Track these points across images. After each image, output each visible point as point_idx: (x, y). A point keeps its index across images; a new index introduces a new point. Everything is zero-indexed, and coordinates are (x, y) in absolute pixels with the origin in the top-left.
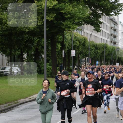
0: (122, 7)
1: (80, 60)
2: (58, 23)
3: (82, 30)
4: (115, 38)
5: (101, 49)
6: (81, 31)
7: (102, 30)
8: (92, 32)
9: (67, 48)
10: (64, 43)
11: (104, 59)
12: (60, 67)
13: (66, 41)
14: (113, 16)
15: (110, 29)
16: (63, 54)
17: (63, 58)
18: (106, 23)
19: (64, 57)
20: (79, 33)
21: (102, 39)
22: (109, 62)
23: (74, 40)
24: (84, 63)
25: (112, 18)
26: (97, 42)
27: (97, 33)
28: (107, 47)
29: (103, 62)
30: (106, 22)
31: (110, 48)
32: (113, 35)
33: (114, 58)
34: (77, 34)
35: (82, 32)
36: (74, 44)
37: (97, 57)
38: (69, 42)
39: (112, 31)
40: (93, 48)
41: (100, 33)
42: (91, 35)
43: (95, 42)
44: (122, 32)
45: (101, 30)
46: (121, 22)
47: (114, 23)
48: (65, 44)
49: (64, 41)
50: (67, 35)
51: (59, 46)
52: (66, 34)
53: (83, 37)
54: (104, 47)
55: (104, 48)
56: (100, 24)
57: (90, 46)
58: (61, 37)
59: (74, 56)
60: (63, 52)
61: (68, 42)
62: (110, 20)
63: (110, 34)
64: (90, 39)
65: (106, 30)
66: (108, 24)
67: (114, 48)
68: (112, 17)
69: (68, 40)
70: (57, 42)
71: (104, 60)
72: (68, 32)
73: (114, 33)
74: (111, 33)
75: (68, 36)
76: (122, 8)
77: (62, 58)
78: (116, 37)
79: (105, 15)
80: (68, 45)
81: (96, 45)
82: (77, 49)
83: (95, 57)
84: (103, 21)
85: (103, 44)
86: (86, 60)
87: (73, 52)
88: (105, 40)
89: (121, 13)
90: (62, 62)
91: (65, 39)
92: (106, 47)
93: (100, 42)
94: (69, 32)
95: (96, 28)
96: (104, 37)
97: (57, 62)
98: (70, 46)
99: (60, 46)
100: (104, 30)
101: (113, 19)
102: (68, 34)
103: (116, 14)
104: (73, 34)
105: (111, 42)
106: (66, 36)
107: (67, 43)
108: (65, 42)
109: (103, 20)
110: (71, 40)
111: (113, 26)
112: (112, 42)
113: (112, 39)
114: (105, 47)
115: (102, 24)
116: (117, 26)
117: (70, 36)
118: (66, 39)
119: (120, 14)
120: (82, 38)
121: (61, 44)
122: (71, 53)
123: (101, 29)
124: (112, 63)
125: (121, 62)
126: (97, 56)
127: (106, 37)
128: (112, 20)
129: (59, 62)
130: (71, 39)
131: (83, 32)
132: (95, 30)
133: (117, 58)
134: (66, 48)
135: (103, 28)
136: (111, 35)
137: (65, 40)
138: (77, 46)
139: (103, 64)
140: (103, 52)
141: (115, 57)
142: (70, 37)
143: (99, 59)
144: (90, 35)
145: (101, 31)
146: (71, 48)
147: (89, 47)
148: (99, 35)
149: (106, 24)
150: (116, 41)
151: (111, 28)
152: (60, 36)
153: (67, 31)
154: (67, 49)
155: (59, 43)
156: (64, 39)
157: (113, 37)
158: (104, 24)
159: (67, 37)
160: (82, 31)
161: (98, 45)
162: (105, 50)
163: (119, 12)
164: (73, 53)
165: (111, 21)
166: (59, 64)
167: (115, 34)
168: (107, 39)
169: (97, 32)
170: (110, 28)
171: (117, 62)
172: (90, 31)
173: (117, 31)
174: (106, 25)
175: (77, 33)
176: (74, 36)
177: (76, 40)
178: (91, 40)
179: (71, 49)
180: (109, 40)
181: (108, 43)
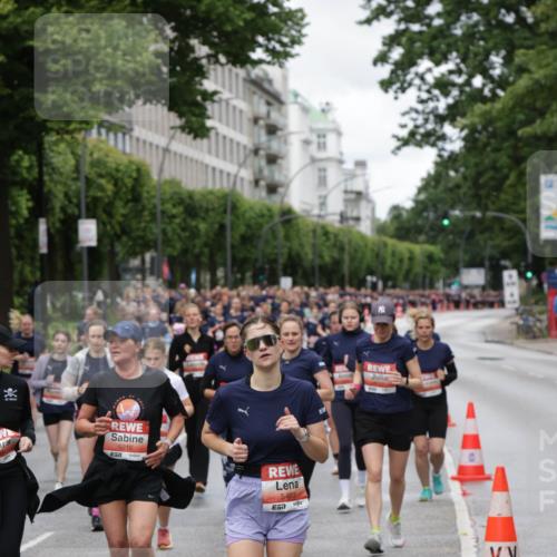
0: (298, 24)
1: (117, 267)
2: (17, 98)
3: (125, 129)
4: (274, 167)
5: (211, 214)
6: (120, 135)
7: (212, 128)
8: (172, 138)
9: (57, 210)
10: (45, 190)
11: (226, 259)
12: (26, 297)
13: (52, 180)
14: (264, 66)
15: (252, 123)
16: (43, 239)
17: (42, 255)
18: (233, 95)
19: (44, 250)
20: (112, 142)
21: (214, 169)
22: (249, 274)
23: (90, 176)
24: (139, 276)
25: (257, 76)
26: (193, 183)
27: (194, 143)
28: (238, 205)
29: (220, 273)
30: (230, 90)
31: (251, 208)
32: (262, 153)
33: (272, 257)
34: (102, 146)
35: (127, 137)
36: (92, 193)
37: (197, 250)
38: (70, 182)
39: (259, 136)
40: (174, 211)
41: (205, 141)
42: (166, 150)
43: (183, 185)
44: (303, 137)
45: (208, 130)
46: (296, 95)
47: (266, 97)
48: (50, 191)
49: (46, 178)
50: (60, 153)
51: (24, 202)
52: (55, 148)
53: (131, 162)
54: (226, 205)
55: (225, 212)
56: (204, 99)
57: (163, 202)
58: (30, 159)
59: (90, 249)
60: (42, 227)
61: (65, 184)
62: (248, 85)
63: (250, 146)
64: (161, 170)
65: (235, 129)
66: (241, 104)
67: (269, 210)
68: (256, 72)
69: (61, 174)
70: (14, 184)
71: (225, 265)
72: (62, 140)
73: (269, 141)
74: (256, 142)
75: (61, 158)
76: (299, 31)
77: (38, 257)
78: (279, 161)
79: (227, 63)
80: (61, 196)
81: (191, 195)
82: (104, 217)
83: (185, 251)
84: (219, 89)
85: (219, 191)
86: (148, 265)
87: (88, 230)
88: (229, 174)
89: (297, 55)
90: (38, 274)
91: (50, 171)
92: (234, 207)
93: (207, 181)
94: (67, 137)
95: (187, 122)
96: (225, 159)
97: (16, 276)
98: (75, 200)
99: (28, 200)
100: (223, 129)
101: (262, 80)
102: (62, 146)
103: (273, 58)
104: (85, 146)
105: (257, 182)
106: (52, 154)
107: (60, 187)
108: (49, 185)
109: (216, 82)
110: (75, 175)
111: (263, 109)
112: (262, 183)
113: (261, 171)
114: (229, 203)
115: (213, 101)
116: (279, 110)
117: (70, 156)
118: (53, 169)
119: (292, 56)
120: (127, 167)
121: (30, 193)
122: (76, 231)
123: (209, 123)
124: (261, 277)
125: (300, 272)
126: (194, 246)
127: (231, 161)
128: (259, 86)
129: (21, 273)
130: (77, 169)
131: (131, 137)
132: (183, 128)
133: (286, 256)
134: (53, 209)
135: (220, 121)
136: (256, 152)
137: (50, 175)
138: (106, 200)
139: (222, 282)
140: (222, 227)
141: (276, 251)
142: (72, 162)
143: (205, 259)
144: (161, 152)
145: (212, 134)
146: (76, 211)
147: (160, 208)
148: (202, 150)
149: (234, 102)
150: (278, 177)
151: (256, 120)
152: (26, 157)
153: (58, 133)
154: (59, 215)
155: (22, 189)
156: (45, 169)
157: (263, 162)
158: (224, 104)
159: (57, 161)
160: (124, 134)
161: (197, 197)
162: (228, 219)
163: (288, 49)
164: (88, 232)
165: (253, 88)
166: (23, 283)
167: (275, 146)
168: (238, 171)
169: (195, 137)
170: (249, 120)
171: (286, 274)
172: (163, 135)
173: (279, 133)
174: (234, 108)
175: (102, 142)
176: (91, 154)
177: (101, 176)
178: (166, 176)
179: (79, 217)
180: (246, 174)
181: (242, 185)
